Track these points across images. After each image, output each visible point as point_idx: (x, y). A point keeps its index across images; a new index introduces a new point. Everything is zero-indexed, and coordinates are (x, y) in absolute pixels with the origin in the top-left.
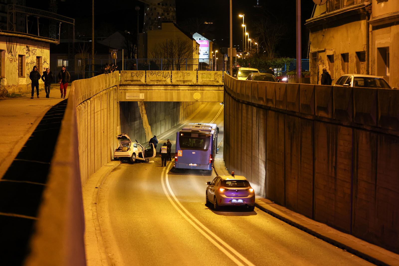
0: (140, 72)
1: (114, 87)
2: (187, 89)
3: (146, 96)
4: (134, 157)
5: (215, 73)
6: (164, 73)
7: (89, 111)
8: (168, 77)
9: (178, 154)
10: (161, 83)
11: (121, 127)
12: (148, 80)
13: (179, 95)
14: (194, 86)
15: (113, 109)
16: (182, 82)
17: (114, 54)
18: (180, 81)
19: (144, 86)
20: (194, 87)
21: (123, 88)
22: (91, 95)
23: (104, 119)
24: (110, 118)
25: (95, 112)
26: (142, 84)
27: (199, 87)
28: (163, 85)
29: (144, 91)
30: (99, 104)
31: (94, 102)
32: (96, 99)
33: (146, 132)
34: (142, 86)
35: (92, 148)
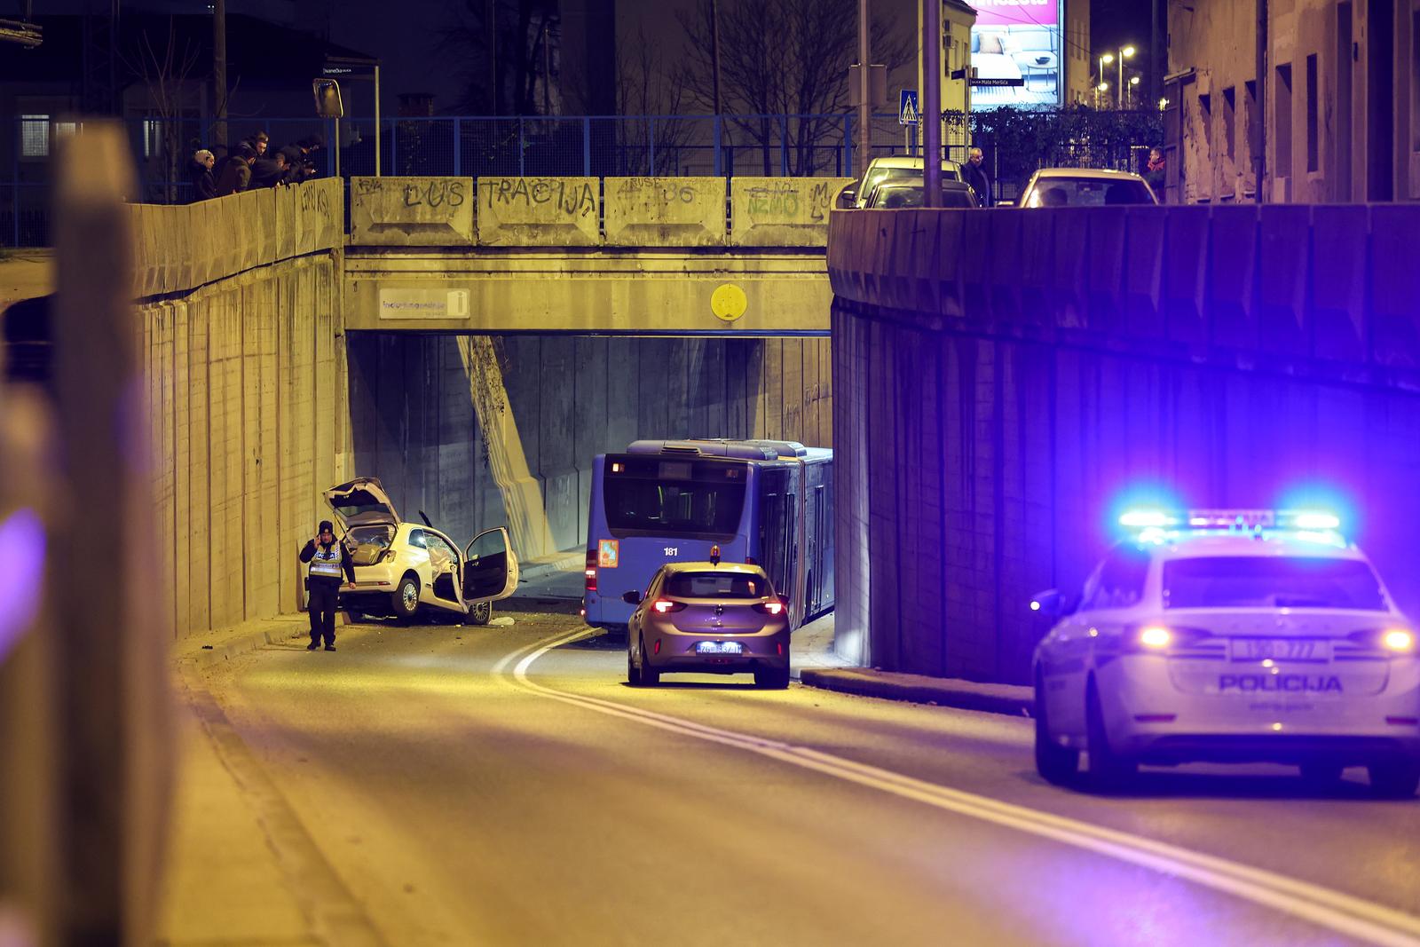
0: (446, 182)
1: (318, 259)
2: (679, 265)
3: (477, 303)
4: (410, 590)
5: (818, 186)
6: (567, 190)
7: (182, 346)
8: (584, 207)
9: (601, 558)
10: (550, 239)
11: (356, 458)
12: (487, 222)
13: (638, 294)
14: (715, 253)
15: (310, 361)
16: (656, 235)
17: (330, 93)
18: (647, 227)
19: (470, 255)
20: (712, 256)
21: (363, 265)
22: (193, 276)
23: (260, 401)
24: (291, 405)
25: (213, 358)
26: (459, 244)
27: (736, 256)
28: (563, 247)
29: (467, 276)
30: (230, 327)
31: (205, 314)
32: (218, 301)
33: (508, 511)
34: (458, 253)
35: (200, 515)
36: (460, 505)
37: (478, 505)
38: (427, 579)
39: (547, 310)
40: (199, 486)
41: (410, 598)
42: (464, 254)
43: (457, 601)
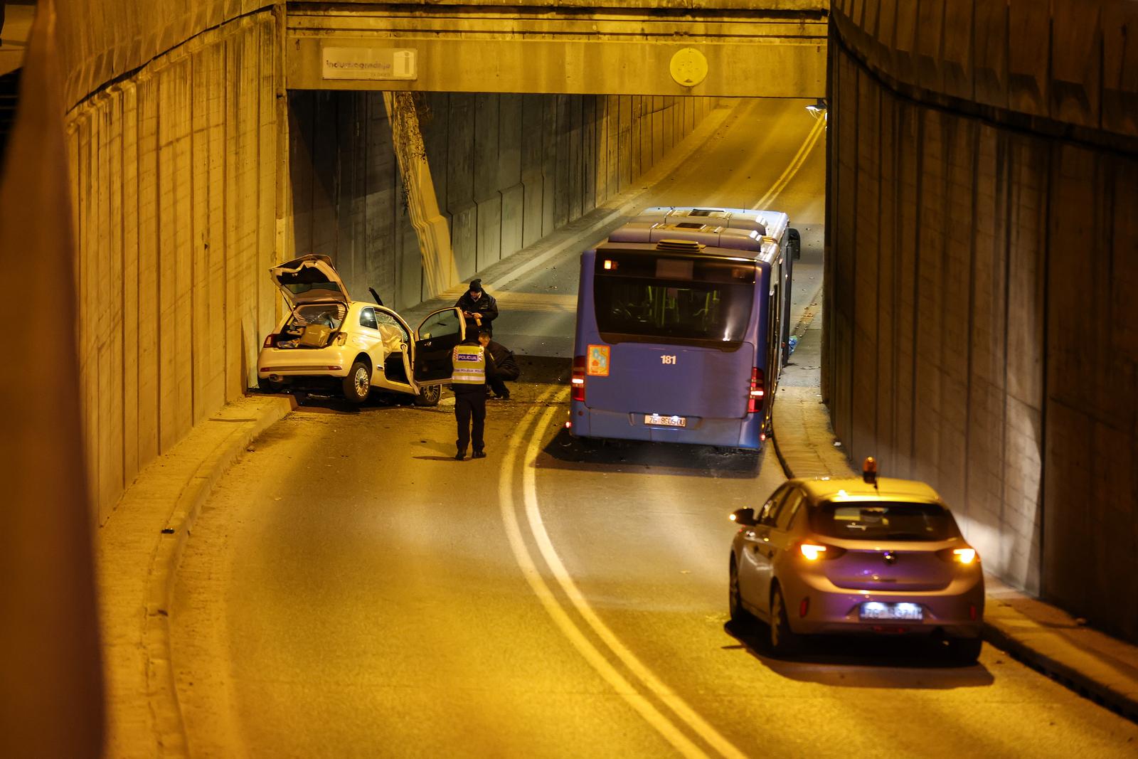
1: (262, 16)
2: (637, 27)
3: (425, 63)
4: (362, 374)
7: (131, 136)
9: (590, 365)
11: (295, 221)
13: (593, 56)
14: (675, 15)
15: (255, 126)
19: (417, 14)
20: (672, 18)
21: (306, 22)
22: (142, 52)
23: (208, 179)
24: (237, 177)
25: (163, 142)
26: (407, 2)
27: (697, 19)
28: (515, 7)
29: (414, 36)
30: (180, 103)
31: (155, 93)
32: (168, 75)
33: (423, 251)
34: (405, 11)
35: (149, 328)
36: (383, 251)
37: (398, 249)
38: (378, 362)
39: (498, 73)
40: (149, 293)
41: (362, 383)
42: (411, 12)
43: (408, 383)
